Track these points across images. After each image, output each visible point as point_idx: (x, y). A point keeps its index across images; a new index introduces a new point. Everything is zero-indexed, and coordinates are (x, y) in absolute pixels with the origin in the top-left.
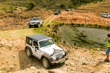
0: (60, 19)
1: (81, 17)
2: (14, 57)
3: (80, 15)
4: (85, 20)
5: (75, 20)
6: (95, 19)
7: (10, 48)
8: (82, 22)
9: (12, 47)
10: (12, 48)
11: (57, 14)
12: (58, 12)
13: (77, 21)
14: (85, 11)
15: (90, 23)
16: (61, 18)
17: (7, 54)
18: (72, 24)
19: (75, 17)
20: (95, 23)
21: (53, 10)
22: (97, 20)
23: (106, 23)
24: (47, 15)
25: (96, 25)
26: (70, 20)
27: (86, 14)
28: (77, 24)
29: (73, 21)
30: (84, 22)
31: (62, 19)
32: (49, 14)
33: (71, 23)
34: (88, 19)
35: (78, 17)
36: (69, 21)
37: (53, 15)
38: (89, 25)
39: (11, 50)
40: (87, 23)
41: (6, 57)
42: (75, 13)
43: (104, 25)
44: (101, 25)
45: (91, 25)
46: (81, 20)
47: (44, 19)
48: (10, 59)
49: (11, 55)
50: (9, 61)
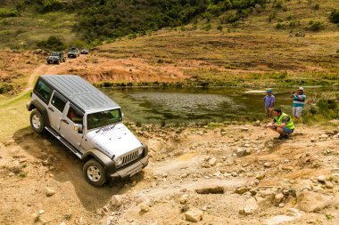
0: (71, 73)
1: (120, 68)
2: (49, 195)
3: (117, 64)
4: (131, 73)
5: (109, 74)
6: (151, 71)
7: (17, 171)
8: (127, 78)
9: (25, 166)
10: (25, 170)
11: (56, 62)
12: (57, 57)
13: (115, 77)
14: (122, 55)
15: (142, 80)
16: (71, 71)
17: (18, 196)
18: (107, 85)
19: (107, 69)
20: (152, 80)
21: (38, 50)
22: (155, 73)
23: (173, 77)
24: (25, 65)
25: (156, 83)
26: (97, 76)
27: (127, 61)
28: (118, 85)
29: (105, 77)
30: (131, 78)
32: (29, 63)
33: (102, 83)
34: (136, 71)
35: (113, 67)
36: (95, 78)
37: (44, 65)
38: (143, 83)
39: (24, 176)
40: (138, 81)
41: (19, 206)
42: (100, 59)
43: (170, 82)
44: (166, 81)
45: (147, 84)
46: (122, 74)
47: (19, 75)
48: (40, 205)
49: (34, 192)
50: (42, 211)
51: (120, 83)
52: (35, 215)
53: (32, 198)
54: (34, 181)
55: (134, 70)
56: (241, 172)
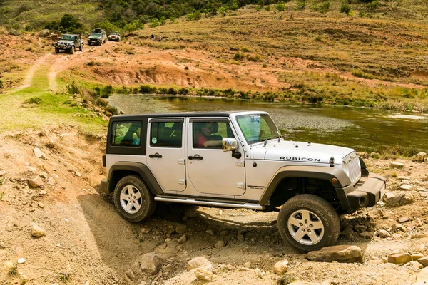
0: (90, 69)
1: (170, 64)
2: (35, 236)
3: (164, 58)
4: (186, 74)
5: (150, 73)
6: (222, 72)
8: (179, 81)
11: (68, 51)
12: (71, 43)
13: (159, 78)
15: (205, 85)
16: (91, 64)
18: (145, 90)
19: (148, 64)
20: (222, 87)
22: (228, 75)
23: (259, 84)
24: (24, 53)
25: (229, 92)
26: (130, 74)
27: (182, 54)
28: (164, 91)
29: (143, 78)
30: (186, 82)
31: (96, 71)
32: (30, 50)
33: (137, 86)
34: (196, 70)
35: (158, 62)
36: (126, 77)
37: (49, 55)
38: (206, 91)
40: (197, 87)
42: (137, 49)
43: (253, 91)
44: (245, 90)
45: (212, 93)
46: (171, 73)
47: (14, 67)
48: (20, 250)
49: (10, 226)
50: (21, 260)
51: (168, 87)
52: (10, 264)
53: (7, 236)
54: (12, 210)
55: (192, 69)
56: (395, 230)
